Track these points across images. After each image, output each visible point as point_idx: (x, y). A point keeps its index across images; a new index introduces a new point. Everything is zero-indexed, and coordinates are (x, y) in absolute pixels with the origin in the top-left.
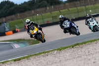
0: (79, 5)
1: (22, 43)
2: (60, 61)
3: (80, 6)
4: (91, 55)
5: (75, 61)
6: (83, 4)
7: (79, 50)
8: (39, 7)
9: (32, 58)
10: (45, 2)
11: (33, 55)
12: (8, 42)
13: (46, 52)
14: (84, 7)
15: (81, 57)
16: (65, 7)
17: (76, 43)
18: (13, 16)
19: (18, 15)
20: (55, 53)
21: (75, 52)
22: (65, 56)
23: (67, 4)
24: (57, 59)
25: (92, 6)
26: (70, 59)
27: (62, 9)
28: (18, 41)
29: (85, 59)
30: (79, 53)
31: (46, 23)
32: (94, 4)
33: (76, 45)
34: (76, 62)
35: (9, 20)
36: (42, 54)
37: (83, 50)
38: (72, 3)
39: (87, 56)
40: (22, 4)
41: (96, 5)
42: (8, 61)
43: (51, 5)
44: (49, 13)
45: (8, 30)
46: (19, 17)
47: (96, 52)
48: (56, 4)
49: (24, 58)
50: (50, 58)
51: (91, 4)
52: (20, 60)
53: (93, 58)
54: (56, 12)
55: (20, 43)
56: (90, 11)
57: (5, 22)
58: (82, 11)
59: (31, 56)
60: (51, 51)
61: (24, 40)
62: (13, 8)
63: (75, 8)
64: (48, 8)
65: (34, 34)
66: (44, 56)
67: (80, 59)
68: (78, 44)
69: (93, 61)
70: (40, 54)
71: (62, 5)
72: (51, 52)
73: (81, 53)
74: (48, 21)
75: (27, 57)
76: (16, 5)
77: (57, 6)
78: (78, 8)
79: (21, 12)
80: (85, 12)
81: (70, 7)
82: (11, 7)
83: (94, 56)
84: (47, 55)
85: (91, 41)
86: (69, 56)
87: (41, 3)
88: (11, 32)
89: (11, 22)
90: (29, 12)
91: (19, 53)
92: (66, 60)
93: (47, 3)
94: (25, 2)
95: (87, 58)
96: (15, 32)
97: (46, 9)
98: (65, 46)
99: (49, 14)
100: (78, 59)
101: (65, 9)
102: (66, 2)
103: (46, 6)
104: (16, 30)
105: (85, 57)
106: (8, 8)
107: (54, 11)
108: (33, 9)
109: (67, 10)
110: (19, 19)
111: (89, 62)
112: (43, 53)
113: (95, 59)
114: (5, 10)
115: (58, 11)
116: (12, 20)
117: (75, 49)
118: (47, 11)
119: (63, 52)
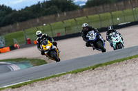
0: (102, 10)
2: (76, 88)
3: (104, 12)
4: (119, 80)
5: (97, 88)
6: (108, 9)
7: (103, 74)
8: (46, 14)
9: (36, 85)
10: (55, 7)
11: (38, 80)
13: (57, 76)
14: (109, 14)
15: (105, 82)
16: (83, 14)
17: (98, 63)
18: (11, 26)
19: (18, 25)
20: (69, 77)
21: (97, 76)
22: (83, 82)
23: (85, 10)
24: (71, 85)
25: (121, 12)
26: (89, 86)
27: (79, 17)
28: (18, 61)
29: (111, 85)
30: (102, 78)
31: (56, 36)
32: (123, 10)
33: (97, 66)
34: (99, 89)
35: (5, 32)
37: (108, 73)
38: (92, 8)
39: (113, 80)
41: (126, 11)
42: (4, 89)
44: (61, 22)
45: (3, 45)
46: (18, 28)
47: (126, 76)
48: (69, 10)
49: (26, 84)
50: (62, 84)
51: (119, 10)
52: (20, 87)
53: (121, 84)
54: (70, 20)
55: (20, 63)
56: (118, 19)
58: (107, 19)
59: (35, 81)
60: (64, 74)
61: (25, 59)
62: (10, 15)
63: (97, 15)
64: (59, 15)
65: (47, 50)
66: (53, 82)
67: (103, 85)
68: (100, 65)
69: (122, 87)
70: (48, 78)
71: (79, 11)
72: (63, 76)
73: (105, 77)
75: (30, 83)
76: (15, 11)
77: (70, 13)
78: (100, 15)
79: (21, 21)
81: (90, 14)
82: (7, 14)
83: (123, 81)
84: (58, 80)
85: (119, 61)
86: (88, 82)
87: (49, 8)
88: (8, 49)
89: (8, 34)
90: (33, 20)
92: (84, 87)
93: (57, 9)
94: (27, 7)
95: (113, 84)
96: (12, 48)
97: (56, 16)
98: (82, 68)
99: (59, 23)
100: (100, 85)
101: (82, 16)
103: (55, 13)
104: (15, 46)
105: (111, 82)
106: (4, 16)
107: (67, 19)
108: (38, 17)
109: (85, 17)
110: (19, 30)
112: (52, 77)
113: (125, 86)
115: (73, 20)
116: (9, 31)
117: (96, 72)
118: (57, 19)
119: (79, 75)
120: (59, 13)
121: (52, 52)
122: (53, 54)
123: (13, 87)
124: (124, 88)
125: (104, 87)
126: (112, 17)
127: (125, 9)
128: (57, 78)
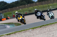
1: (11, 25)
2: (33, 35)
3: (45, 4)
4: (51, 32)
5: (42, 35)
6: (47, 3)
7: (44, 29)
8: (21, 5)
9: (17, 34)
10: (25, 2)
11: (18, 32)
12: (3, 25)
13: (25, 30)
14: (47, 5)
15: (45, 33)
17: (42, 25)
18: (6, 10)
19: (9, 9)
20: (30, 31)
21: (42, 30)
22: (36, 32)
23: (37, 3)
24: (31, 34)
25: (52, 4)
26: (39, 34)
27: (34, 6)
28: (9, 24)
29: (48, 34)
31: (25, 14)
33: (42, 26)
35: (4, 12)
36: (23, 31)
37: (46, 29)
38: (40, 2)
39: (49, 32)
40: (11, 3)
41: (54, 4)
42: (3, 35)
43: (28, 4)
44: (27, 8)
45: (3, 17)
47: (54, 30)
49: (13, 33)
50: (27, 33)
51: (51, 3)
52: (10, 34)
53: (52, 33)
54: (31, 7)
56: (51, 7)
57: (2, 13)
58: (46, 7)
59: (16, 32)
60: (28, 29)
61: (12, 23)
62: (6, 5)
63: (42, 5)
64: (26, 5)
65: (20, 20)
66: (24, 32)
68: (43, 26)
69: (52, 35)
70: (22, 31)
71: (34, 4)
72: (28, 30)
73: (45, 30)
74: (26, 13)
75: (14, 33)
76: (8, 3)
77: (31, 4)
79: (11, 7)
80: (48, 8)
81: (39, 5)
82: (5, 5)
83: (53, 32)
84: (26, 32)
85: (51, 24)
88: (5, 19)
90: (16, 7)
91: (9, 30)
92: (37, 35)
93: (25, 3)
94: (13, 2)
96: (7, 19)
97: (25, 6)
98: (36, 27)
102: (36, 2)
103: (25, 4)
104: (8, 18)
105: (48, 33)
106: (3, 6)
109: (37, 6)
110: (10, 11)
111: (50, 35)
113: (53, 34)
114: (2, 6)
115: (32, 7)
116: (6, 12)
117: (42, 29)
118: (26, 7)
119: (35, 30)
120: (27, 4)
121: (22, 21)
122: (23, 21)
123: (7, 35)
124: (53, 35)
125: (45, 35)
126: (48, 6)
127: (54, 3)
128: (25, 31)
